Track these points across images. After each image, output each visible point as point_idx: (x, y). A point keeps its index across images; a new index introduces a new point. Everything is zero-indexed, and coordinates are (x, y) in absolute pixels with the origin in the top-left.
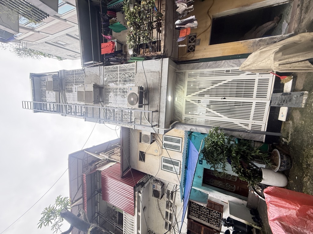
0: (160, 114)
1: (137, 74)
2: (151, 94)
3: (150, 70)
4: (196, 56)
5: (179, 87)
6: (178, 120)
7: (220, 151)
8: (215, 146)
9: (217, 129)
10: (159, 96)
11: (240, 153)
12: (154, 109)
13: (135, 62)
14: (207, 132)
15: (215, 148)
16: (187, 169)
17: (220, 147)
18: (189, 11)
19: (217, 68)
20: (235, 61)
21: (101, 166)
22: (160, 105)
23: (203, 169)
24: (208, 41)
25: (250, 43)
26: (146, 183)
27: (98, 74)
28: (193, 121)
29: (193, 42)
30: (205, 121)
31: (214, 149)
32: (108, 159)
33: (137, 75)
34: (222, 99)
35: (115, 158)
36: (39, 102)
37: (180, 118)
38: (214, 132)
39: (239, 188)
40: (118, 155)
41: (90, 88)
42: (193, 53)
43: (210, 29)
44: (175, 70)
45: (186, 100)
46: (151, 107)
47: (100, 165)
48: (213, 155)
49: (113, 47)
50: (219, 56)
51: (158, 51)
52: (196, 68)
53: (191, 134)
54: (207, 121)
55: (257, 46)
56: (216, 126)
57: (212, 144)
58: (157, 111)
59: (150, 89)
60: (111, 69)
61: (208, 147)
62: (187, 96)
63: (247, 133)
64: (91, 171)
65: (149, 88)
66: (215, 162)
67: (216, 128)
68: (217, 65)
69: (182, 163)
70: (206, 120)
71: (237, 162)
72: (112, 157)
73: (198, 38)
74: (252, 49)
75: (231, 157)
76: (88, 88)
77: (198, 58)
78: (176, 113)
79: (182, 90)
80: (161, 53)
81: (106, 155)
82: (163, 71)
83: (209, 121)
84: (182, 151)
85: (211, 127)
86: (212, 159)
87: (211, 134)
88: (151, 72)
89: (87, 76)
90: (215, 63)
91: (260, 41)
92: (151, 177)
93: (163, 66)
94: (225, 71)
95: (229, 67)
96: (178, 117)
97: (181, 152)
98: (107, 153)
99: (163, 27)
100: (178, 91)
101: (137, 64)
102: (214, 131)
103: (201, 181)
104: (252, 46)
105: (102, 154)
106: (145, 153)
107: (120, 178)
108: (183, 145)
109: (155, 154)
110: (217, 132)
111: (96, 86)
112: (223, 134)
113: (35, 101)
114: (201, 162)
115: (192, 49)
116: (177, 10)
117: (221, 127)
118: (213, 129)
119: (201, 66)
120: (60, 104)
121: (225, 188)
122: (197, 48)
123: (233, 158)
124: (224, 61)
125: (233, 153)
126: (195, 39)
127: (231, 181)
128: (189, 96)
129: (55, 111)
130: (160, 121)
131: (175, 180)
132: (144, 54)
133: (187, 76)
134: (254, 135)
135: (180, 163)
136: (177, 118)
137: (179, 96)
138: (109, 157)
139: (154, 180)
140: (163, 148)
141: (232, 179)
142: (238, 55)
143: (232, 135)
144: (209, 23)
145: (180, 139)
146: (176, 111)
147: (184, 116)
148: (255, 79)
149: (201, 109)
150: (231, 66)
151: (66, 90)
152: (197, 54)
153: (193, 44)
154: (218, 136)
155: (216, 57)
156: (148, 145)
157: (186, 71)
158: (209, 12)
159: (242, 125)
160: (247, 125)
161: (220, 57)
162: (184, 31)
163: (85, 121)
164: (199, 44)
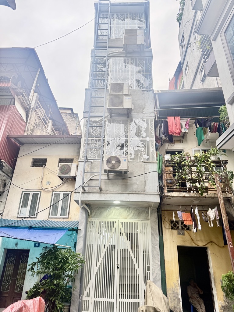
0: (98, 194)
1: (144, 164)
2: (120, 182)
3: (147, 180)
4: (166, 231)
5: (132, 212)
6: (91, 214)
7: (58, 267)
8: (63, 261)
9: (82, 261)
10: (118, 192)
11: (57, 288)
12: (103, 187)
13: (157, 162)
14: (78, 251)
15: (61, 262)
16: (29, 229)
17: (62, 266)
18: (209, 222)
19: (152, 256)
20: (159, 276)
21: (20, 101)
22: (107, 194)
23: (28, 249)
24: (182, 244)
25: (177, 290)
26: (3, 171)
27: (145, 111)
28: (90, 228)
29: (182, 227)
30: (91, 245)
31: (60, 260)
32: (30, 108)
33: (142, 163)
34: (117, 264)
35: (32, 118)
36: (109, 11)
37: (95, 215)
38: (78, 259)
39: (5, 296)
40: (36, 120)
41: (127, 104)
42: (169, 228)
43: (194, 245)
44: (151, 207)
45: (116, 222)
46: (105, 182)
47: (21, 99)
48: (53, 260)
49: (175, 133)
50: (165, 257)
51: (167, 188)
52: (153, 232)
53: (75, 230)
54: (91, 247)
55: (174, 297)
56: (85, 261)
57: (65, 258)
58: (101, 190)
59: (126, 181)
60: (150, 129)
61: (61, 254)
62: (121, 222)
63: (78, 297)
64: (13, 89)
65: (127, 179)
66: (45, 262)
67: (84, 260)
68: (155, 256)
69: (34, 219)
70: (93, 245)
71: (47, 286)
72: (34, 112)
73: (185, 232)
74: (171, 293)
75: (52, 280)
76: (127, 100)
77: (163, 233)
78: (100, 210)
79: (128, 216)
80: (165, 193)
81: (35, 102)
82: (146, 195)
83: (91, 252)
84: (50, 220)
85: (84, 255)
86: (48, 259)
87: (75, 255)
88: (145, 182)
89: (143, 94)
90: (157, 254)
91: (179, 299)
92: (10, 177)
93: (152, 196)
94: (148, 266)
95: (153, 269)
96: (96, 213)
97: (49, 218)
98: (38, 103)
99: (193, 195)
100: (127, 211)
101: (154, 164)
102: (80, 259)
103: (12, 246)
104: (173, 292)
105: (37, 96)
106: (44, 167)
107: (7, 134)
108: (59, 220)
109: (44, 182)
110: (78, 262)
111: (129, 111)
112: (77, 268)
113: (110, 6)
114: (37, 245)
115: (174, 225)
116: (210, 209)
117: (85, 266)
118: (82, 258)
119: (155, 238)
120: (107, 47)
121: (4, 279)
122: (175, 232)
123: (51, 281)
124: (159, 263)
125: (58, 280)
126: (185, 229)
127: (14, 285)
128: (121, 225)
129: (97, 37)
130: (89, 194)
131: (9, 212)
132: (165, 172)
133: (143, 222)
134: (77, 304)
135: (34, 218)
136: (93, 211)
137: (120, 212)
138: (32, 109)
139: (5, 180)
140: (53, 193)
141: (17, 287)
142: (165, 278)
143: (76, 280)
144: (201, 244)
145: (66, 216)
146: (103, 210)
147: (96, 221)
148: (139, 299)
149: (107, 237)
150: (154, 272)
151: (126, 58)
152: (168, 232)
153: (180, 228)
154: (75, 263)
155: (165, 254)
156: (57, 172)
157: (150, 220)
158: (211, 243)
159: (87, 290)
160: (88, 295)
161: (164, 259)
162: (189, 218)
163: (86, 90)
164: (179, 234)
